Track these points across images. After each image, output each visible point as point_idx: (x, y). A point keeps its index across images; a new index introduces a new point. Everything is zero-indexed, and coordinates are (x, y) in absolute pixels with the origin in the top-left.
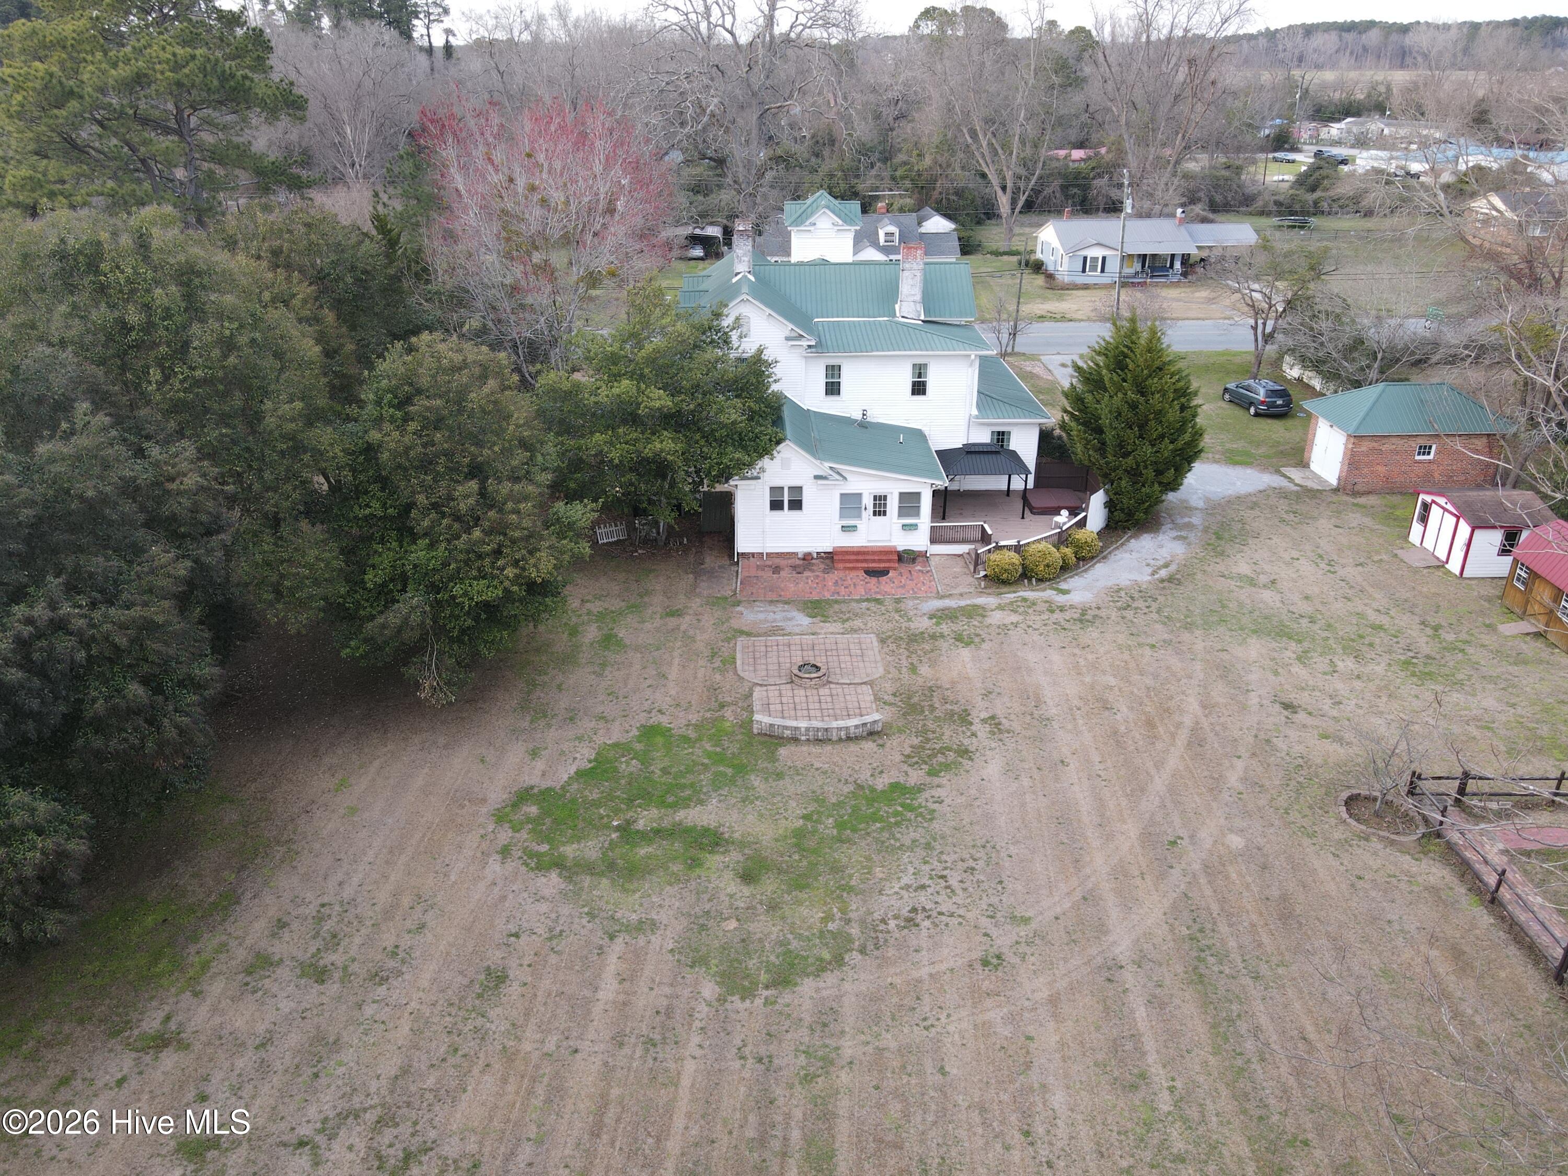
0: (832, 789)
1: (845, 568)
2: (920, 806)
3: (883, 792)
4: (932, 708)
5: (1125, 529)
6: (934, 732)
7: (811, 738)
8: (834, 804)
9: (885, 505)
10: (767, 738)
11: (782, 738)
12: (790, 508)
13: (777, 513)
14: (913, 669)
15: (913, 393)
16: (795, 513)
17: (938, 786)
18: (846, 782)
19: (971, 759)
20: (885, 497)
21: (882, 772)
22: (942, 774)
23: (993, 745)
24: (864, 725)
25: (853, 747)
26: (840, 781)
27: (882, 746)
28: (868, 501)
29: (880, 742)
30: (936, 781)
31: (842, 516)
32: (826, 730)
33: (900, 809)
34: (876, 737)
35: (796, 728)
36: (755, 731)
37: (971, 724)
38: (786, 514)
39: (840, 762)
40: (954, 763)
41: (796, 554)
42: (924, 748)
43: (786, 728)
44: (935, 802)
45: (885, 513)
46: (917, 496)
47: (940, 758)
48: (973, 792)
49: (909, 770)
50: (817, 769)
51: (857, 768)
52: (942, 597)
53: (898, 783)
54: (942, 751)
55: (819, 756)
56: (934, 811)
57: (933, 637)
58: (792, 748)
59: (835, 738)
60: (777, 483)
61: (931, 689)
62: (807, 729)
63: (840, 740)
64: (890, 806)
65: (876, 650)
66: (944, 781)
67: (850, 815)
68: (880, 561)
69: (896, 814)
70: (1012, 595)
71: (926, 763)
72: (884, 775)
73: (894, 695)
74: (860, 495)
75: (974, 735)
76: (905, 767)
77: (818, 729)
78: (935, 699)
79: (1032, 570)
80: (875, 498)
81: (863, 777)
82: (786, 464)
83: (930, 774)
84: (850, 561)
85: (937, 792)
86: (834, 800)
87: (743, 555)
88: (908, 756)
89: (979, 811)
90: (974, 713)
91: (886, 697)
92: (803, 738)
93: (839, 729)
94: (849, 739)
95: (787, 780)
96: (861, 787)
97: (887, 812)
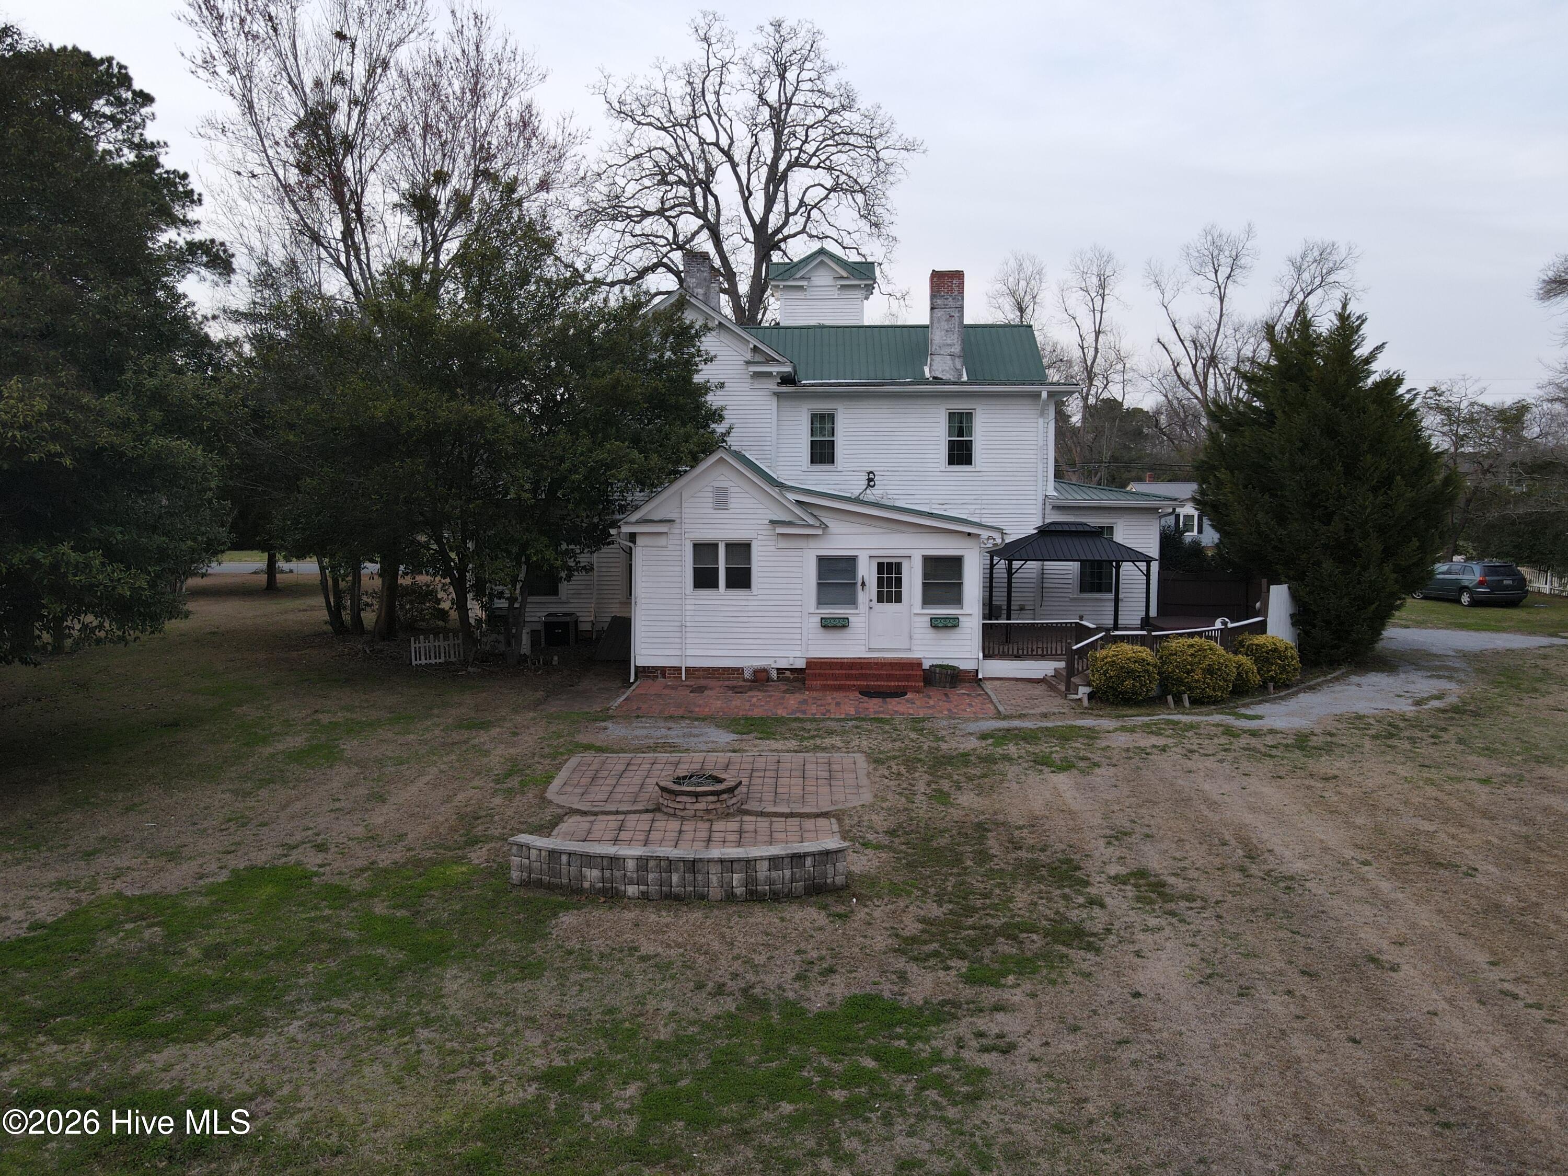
0: (668, 1006)
1: (825, 688)
2: (937, 1058)
3: (822, 1017)
4: (983, 857)
5: (1333, 663)
6: (985, 896)
7: (653, 889)
8: (660, 1045)
9: (899, 581)
10: (540, 894)
11: (580, 891)
12: (730, 585)
13: (706, 594)
14: (942, 797)
15: (951, 462)
16: (738, 594)
17: (999, 1008)
18: (720, 990)
19: (1090, 947)
20: (899, 565)
21: (831, 971)
22: (1011, 979)
23: (1152, 922)
24: (798, 858)
25: (761, 916)
26: (700, 986)
27: (843, 917)
28: (867, 571)
29: (840, 909)
30: (990, 995)
31: (821, 602)
32: (693, 865)
33: (869, 1063)
34: (830, 900)
35: (615, 861)
36: (515, 875)
37: (1087, 884)
38: (722, 596)
39: (716, 946)
40: (1046, 956)
41: (739, 671)
42: (958, 926)
43: (588, 860)
44: (985, 1050)
45: (899, 599)
46: (955, 563)
47: (1004, 947)
48: (1111, 1025)
49: (913, 969)
50: (643, 959)
51: (760, 959)
52: (1005, 718)
53: (870, 998)
54: (1011, 932)
55: (661, 930)
56: (984, 1072)
57: (989, 760)
58: (600, 914)
59: (715, 892)
60: (707, 534)
61: (981, 828)
62: (643, 863)
63: (730, 898)
64: (837, 1054)
65: (862, 773)
66: (1016, 996)
67: (700, 1077)
68: (889, 677)
69: (854, 1078)
70: (1147, 719)
71: (962, 956)
72: (837, 979)
73: (891, 833)
74: (851, 561)
75: (1096, 902)
76: (900, 963)
77: (670, 864)
78: (991, 843)
79: (1180, 681)
80: (880, 566)
81: (770, 980)
82: (721, 499)
83: (970, 979)
84: (835, 677)
85: (992, 1025)
86: (664, 1033)
87: (646, 672)
88: (913, 940)
89: (1140, 1078)
90: (1090, 866)
91: (870, 837)
92: (632, 890)
93: (728, 864)
94: (754, 897)
95: (549, 980)
96: (762, 1005)
97: (825, 1072)
